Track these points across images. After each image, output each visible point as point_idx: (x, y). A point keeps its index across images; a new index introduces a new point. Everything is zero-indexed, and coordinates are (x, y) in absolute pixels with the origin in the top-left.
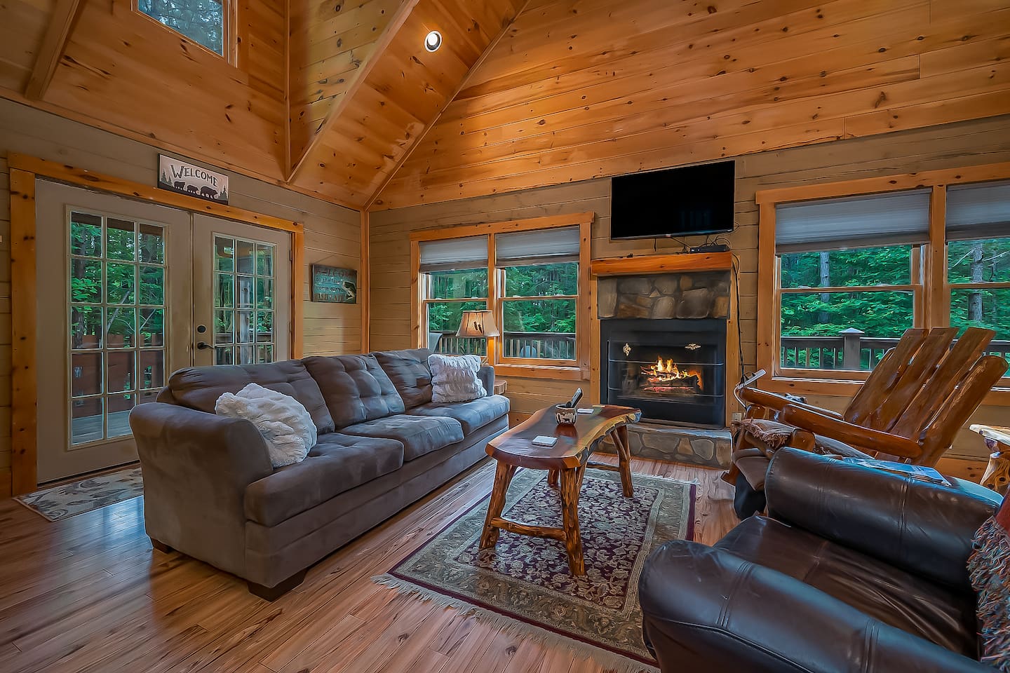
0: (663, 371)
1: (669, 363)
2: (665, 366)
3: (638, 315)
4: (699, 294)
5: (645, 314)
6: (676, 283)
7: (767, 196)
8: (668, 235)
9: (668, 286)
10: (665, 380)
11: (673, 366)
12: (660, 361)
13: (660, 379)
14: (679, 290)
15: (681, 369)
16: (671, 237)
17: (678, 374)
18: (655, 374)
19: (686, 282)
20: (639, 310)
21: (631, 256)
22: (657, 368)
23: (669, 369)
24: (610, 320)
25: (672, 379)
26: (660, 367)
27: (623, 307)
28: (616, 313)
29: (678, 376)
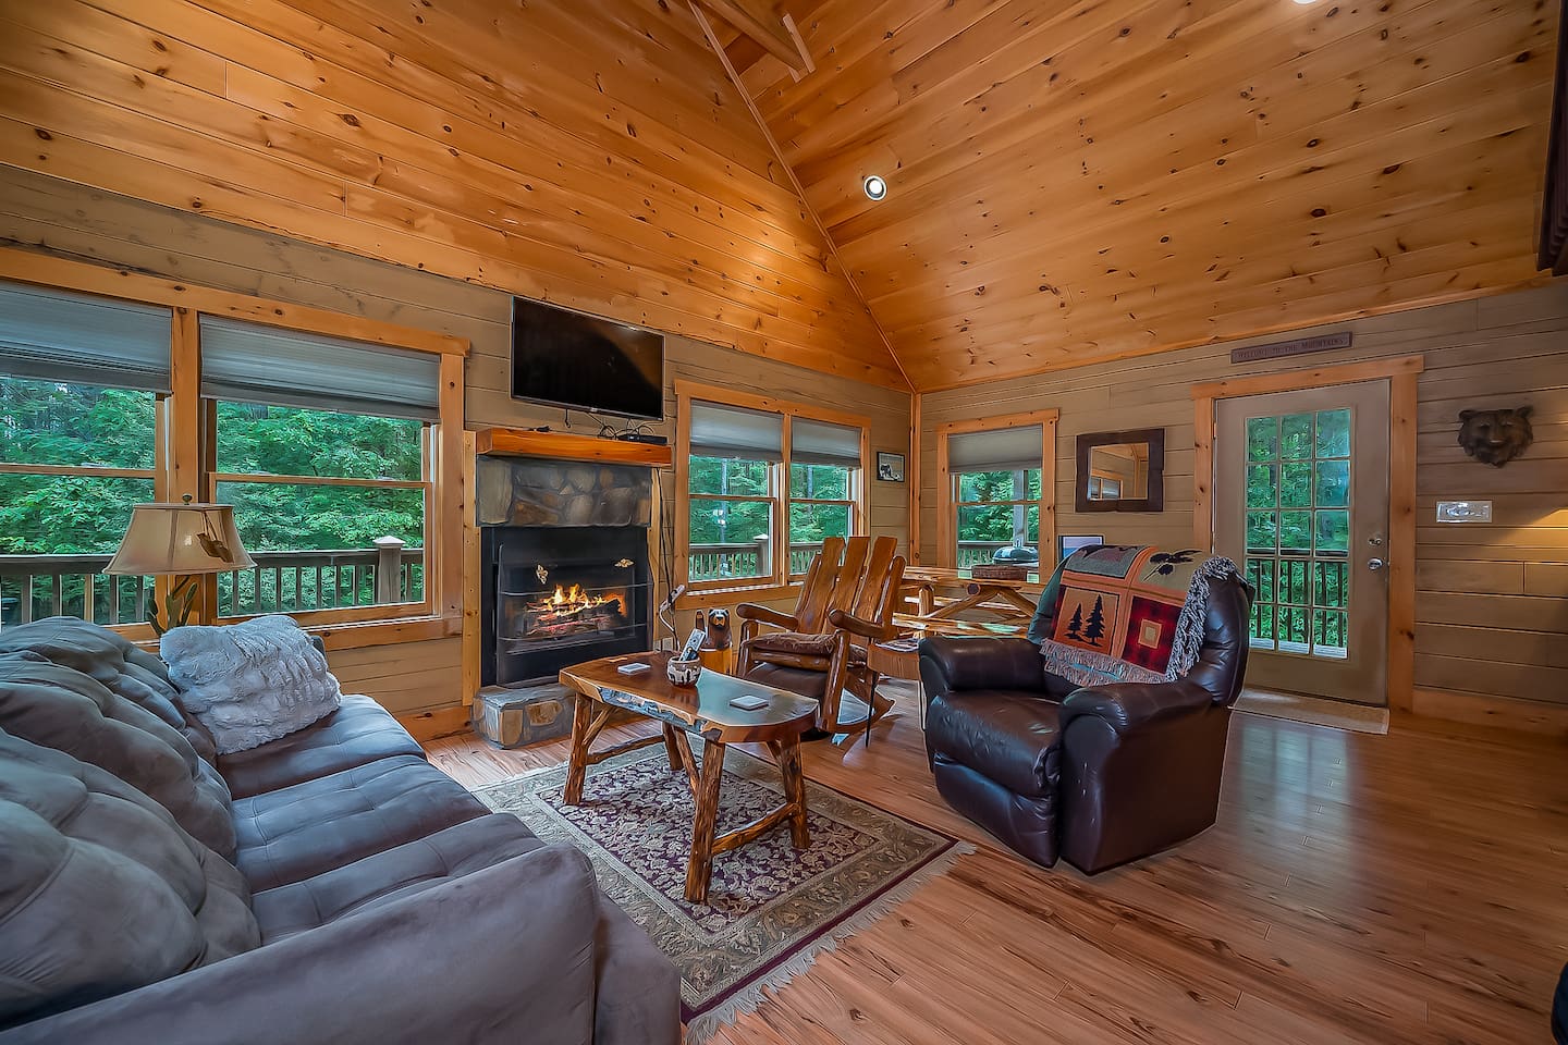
0: (563, 604)
1: (573, 591)
2: (567, 595)
3: (545, 520)
4: (621, 493)
5: (553, 521)
6: (594, 476)
7: (685, 388)
8: (593, 409)
9: (584, 480)
10: (566, 613)
11: (579, 593)
12: (558, 591)
13: (558, 613)
14: (598, 485)
15: (591, 596)
16: (598, 412)
17: (587, 602)
18: (550, 608)
19: (606, 477)
20: (544, 513)
21: (547, 429)
22: (552, 601)
23: (573, 598)
24: (499, 528)
25: (577, 610)
26: (559, 598)
27: (521, 507)
28: (509, 517)
29: (586, 606)
